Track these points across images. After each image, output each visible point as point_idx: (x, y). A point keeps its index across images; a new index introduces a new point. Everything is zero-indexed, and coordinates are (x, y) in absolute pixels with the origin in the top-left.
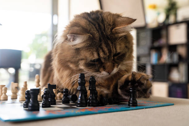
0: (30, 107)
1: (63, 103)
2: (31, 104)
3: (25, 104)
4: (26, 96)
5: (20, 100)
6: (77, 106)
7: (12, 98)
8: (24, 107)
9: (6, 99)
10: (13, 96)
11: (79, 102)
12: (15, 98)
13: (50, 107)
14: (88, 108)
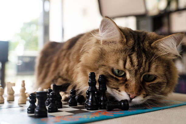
0: (37, 113)
1: (70, 106)
2: (37, 109)
3: (29, 109)
4: (30, 100)
5: (20, 103)
6: (88, 109)
7: (8, 100)
8: (28, 113)
9: (2, 102)
10: (9, 98)
11: (89, 105)
12: (12, 99)
13: (57, 111)
14: (100, 111)
